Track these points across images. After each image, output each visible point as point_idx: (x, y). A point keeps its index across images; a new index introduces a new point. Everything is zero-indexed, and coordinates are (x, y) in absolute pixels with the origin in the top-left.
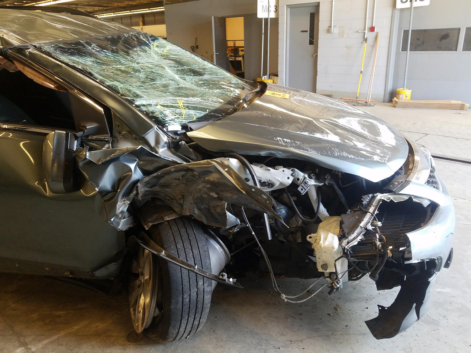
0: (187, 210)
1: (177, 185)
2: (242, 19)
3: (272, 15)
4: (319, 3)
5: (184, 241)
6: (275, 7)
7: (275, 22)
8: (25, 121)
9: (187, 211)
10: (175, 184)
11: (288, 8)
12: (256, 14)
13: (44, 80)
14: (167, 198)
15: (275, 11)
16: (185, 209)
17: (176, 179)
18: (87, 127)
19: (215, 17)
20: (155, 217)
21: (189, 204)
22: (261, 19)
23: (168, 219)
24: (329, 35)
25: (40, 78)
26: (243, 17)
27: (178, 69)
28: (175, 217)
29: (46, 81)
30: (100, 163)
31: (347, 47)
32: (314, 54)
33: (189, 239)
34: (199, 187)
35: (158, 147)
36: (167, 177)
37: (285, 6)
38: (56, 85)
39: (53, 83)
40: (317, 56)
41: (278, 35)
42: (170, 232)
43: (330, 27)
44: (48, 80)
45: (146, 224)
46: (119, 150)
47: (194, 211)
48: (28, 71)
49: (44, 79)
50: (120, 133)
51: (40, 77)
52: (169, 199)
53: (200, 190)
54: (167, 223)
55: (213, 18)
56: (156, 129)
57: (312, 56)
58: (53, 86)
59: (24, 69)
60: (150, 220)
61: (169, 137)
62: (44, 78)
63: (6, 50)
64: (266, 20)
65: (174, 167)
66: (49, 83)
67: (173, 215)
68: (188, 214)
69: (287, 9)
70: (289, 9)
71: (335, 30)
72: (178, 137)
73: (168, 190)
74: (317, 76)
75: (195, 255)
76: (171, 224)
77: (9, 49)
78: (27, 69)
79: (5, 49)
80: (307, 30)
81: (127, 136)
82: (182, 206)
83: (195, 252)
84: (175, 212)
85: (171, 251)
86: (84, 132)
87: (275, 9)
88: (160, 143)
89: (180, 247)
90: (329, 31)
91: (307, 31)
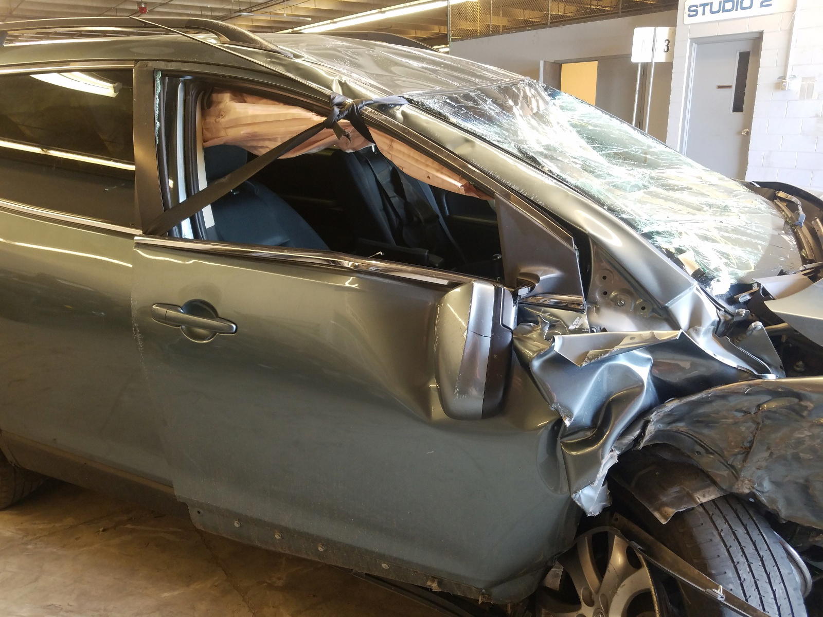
0: (746, 482)
1: (736, 423)
2: (595, 64)
3: (661, 57)
4: (761, 33)
5: (750, 561)
6: (667, 42)
7: (666, 69)
8: (381, 253)
9: (745, 484)
10: (730, 421)
11: (694, 44)
12: (629, 56)
13: (438, 171)
14: (698, 448)
15: (666, 50)
16: (742, 479)
17: (740, 411)
18: (541, 278)
19: (545, 62)
20: (673, 491)
21: (754, 469)
22: (637, 64)
23: (704, 500)
24: (779, 94)
25: (427, 166)
26: (596, 62)
27: (608, 153)
28: (716, 495)
29: (442, 173)
30: (584, 364)
31: (817, 116)
32: (743, 129)
33: (759, 555)
34: (797, 435)
35: (697, 332)
36: (717, 405)
37: (689, 41)
38: (465, 182)
39: (458, 177)
40: (748, 133)
41: (670, 94)
42: (715, 533)
43: (783, 78)
44: (445, 170)
45: (658, 510)
46: (629, 337)
47: (761, 485)
48: (400, 152)
49: (437, 168)
50: (605, 293)
51: (428, 163)
52: (702, 451)
53: (800, 442)
54: (701, 509)
55: (542, 63)
56: (695, 289)
57: (739, 133)
58: (459, 185)
59: (391, 146)
60: (664, 499)
61: (720, 310)
62: (436, 165)
63: (361, 108)
64: (646, 67)
65: (750, 386)
66: (450, 177)
67: (712, 489)
68: (747, 491)
69: (691, 45)
70: (695, 46)
71: (793, 85)
72: (744, 312)
73: (706, 431)
74: (747, 172)
75: (779, 599)
76: (711, 513)
77: (366, 105)
78: (399, 146)
79: (360, 105)
80: (730, 85)
81: (624, 301)
82: (737, 472)
83: (779, 591)
84: (714, 483)
85: (728, 584)
86: (532, 289)
87: (667, 46)
88: (703, 324)
89: (745, 577)
90: (780, 84)
91: (730, 87)
